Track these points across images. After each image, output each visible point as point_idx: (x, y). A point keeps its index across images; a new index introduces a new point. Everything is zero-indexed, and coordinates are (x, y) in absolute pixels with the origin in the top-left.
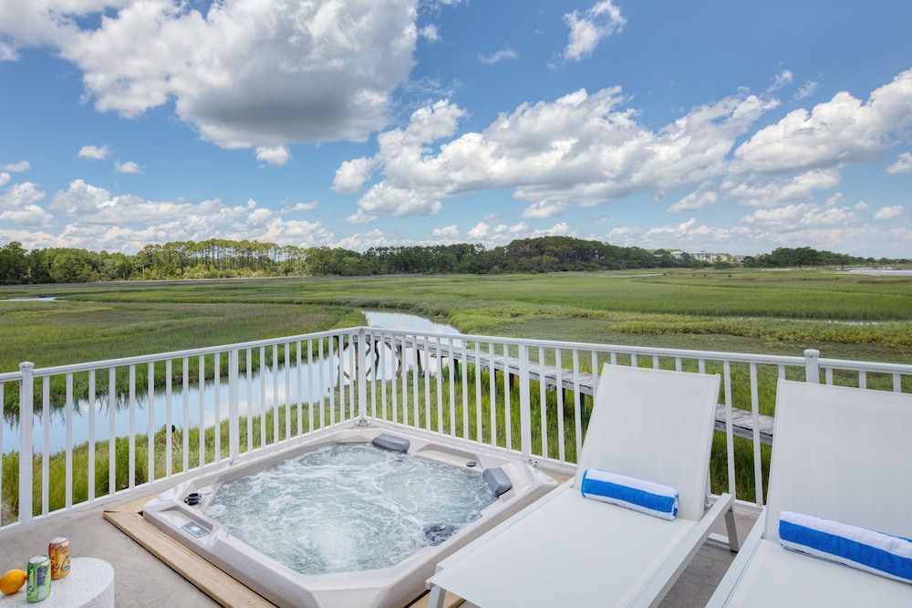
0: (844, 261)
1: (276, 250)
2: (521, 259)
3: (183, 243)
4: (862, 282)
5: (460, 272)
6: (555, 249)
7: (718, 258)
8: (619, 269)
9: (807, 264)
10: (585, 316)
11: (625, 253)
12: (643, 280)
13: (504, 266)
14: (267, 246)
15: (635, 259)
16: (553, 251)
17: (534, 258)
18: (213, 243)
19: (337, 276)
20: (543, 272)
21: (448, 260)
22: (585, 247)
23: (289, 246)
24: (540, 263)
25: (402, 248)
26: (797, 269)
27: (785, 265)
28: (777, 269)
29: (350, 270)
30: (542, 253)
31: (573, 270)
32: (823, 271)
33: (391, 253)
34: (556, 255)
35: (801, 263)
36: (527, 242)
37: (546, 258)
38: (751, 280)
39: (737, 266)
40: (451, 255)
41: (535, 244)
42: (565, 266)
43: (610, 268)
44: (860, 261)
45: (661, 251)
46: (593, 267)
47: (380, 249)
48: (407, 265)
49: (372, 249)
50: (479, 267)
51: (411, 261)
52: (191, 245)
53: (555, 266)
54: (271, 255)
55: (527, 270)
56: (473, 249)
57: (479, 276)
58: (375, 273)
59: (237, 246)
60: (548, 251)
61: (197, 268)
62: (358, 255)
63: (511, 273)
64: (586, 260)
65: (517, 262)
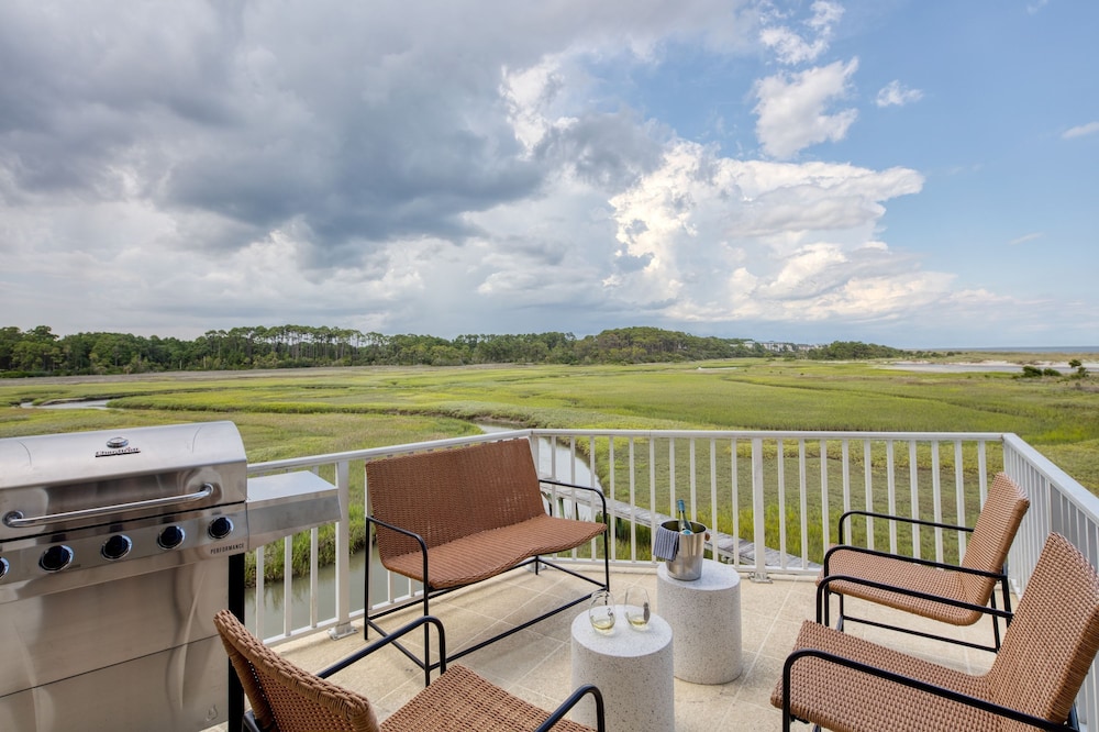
0: (888, 353)
1: (359, 337)
2: (612, 350)
3: (253, 329)
5: (552, 362)
6: (643, 339)
8: (700, 359)
11: (705, 343)
13: (595, 356)
14: (348, 333)
15: (714, 349)
16: (641, 343)
17: (624, 349)
18: (289, 329)
19: (427, 366)
20: (633, 363)
21: (540, 350)
23: (373, 333)
24: (629, 355)
25: (493, 336)
26: (852, 361)
27: (842, 358)
29: (439, 360)
30: (631, 344)
31: (660, 361)
33: (483, 342)
34: (644, 346)
35: (855, 356)
36: (616, 332)
37: (635, 350)
40: (542, 344)
41: (624, 334)
42: (653, 357)
43: (693, 358)
44: (902, 354)
46: (678, 358)
47: (469, 337)
48: (499, 354)
49: (461, 336)
50: (571, 357)
51: (502, 349)
52: (261, 331)
53: (643, 357)
54: (353, 342)
55: (618, 361)
56: (563, 339)
57: (571, 367)
58: (466, 363)
59: (316, 333)
60: (637, 342)
61: (268, 357)
62: (447, 344)
63: (603, 364)
64: (669, 350)
65: (607, 352)
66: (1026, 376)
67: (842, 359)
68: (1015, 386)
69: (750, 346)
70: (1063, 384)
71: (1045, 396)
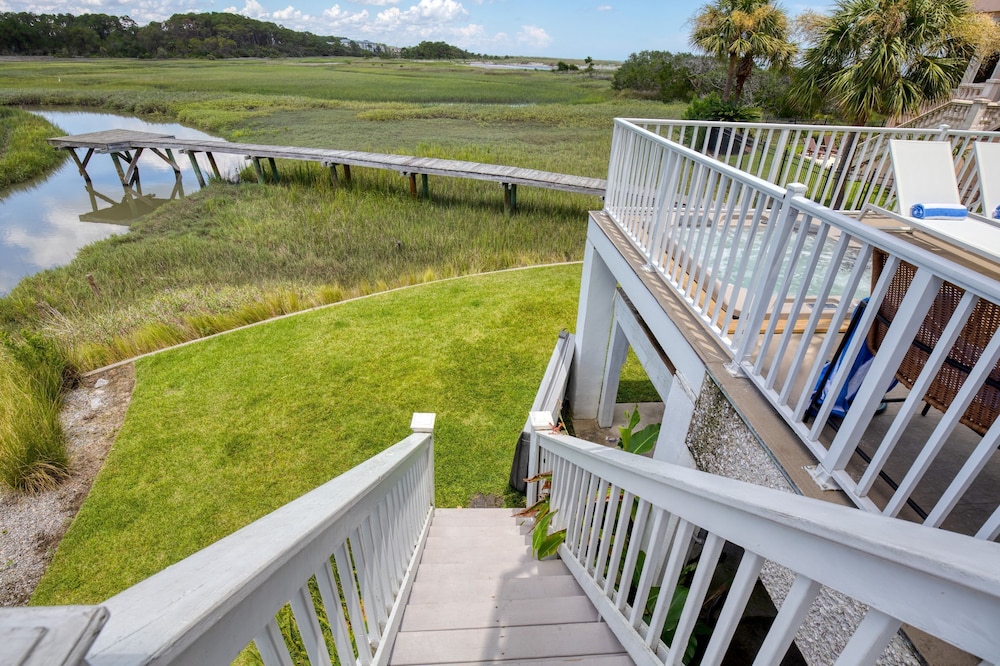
2: (191, 40)
4: (487, 74)
6: (229, 29)
7: (378, 48)
8: (299, 56)
9: (444, 58)
10: (322, 106)
11: (301, 38)
12: (331, 68)
13: (172, 48)
15: (312, 45)
16: (227, 32)
17: (207, 40)
20: (222, 57)
21: (86, 38)
22: (262, 29)
24: (216, 46)
26: (437, 61)
27: (430, 57)
28: (424, 61)
30: (215, 34)
31: (254, 56)
32: (455, 64)
34: (232, 37)
35: (439, 56)
36: (192, 17)
37: (221, 40)
38: (417, 70)
39: (395, 56)
40: (88, 30)
41: (204, 21)
42: (243, 50)
43: (289, 54)
44: (478, 57)
45: (332, 39)
46: (273, 53)
50: (138, 49)
51: (22, 35)
53: (234, 51)
55: (202, 54)
56: (118, 23)
57: (142, 62)
60: (222, 31)
63: (183, 58)
64: (263, 43)
65: (186, 43)
66: (560, 69)
67: (429, 59)
68: (555, 76)
69: (346, 45)
70: (581, 75)
71: (573, 82)
